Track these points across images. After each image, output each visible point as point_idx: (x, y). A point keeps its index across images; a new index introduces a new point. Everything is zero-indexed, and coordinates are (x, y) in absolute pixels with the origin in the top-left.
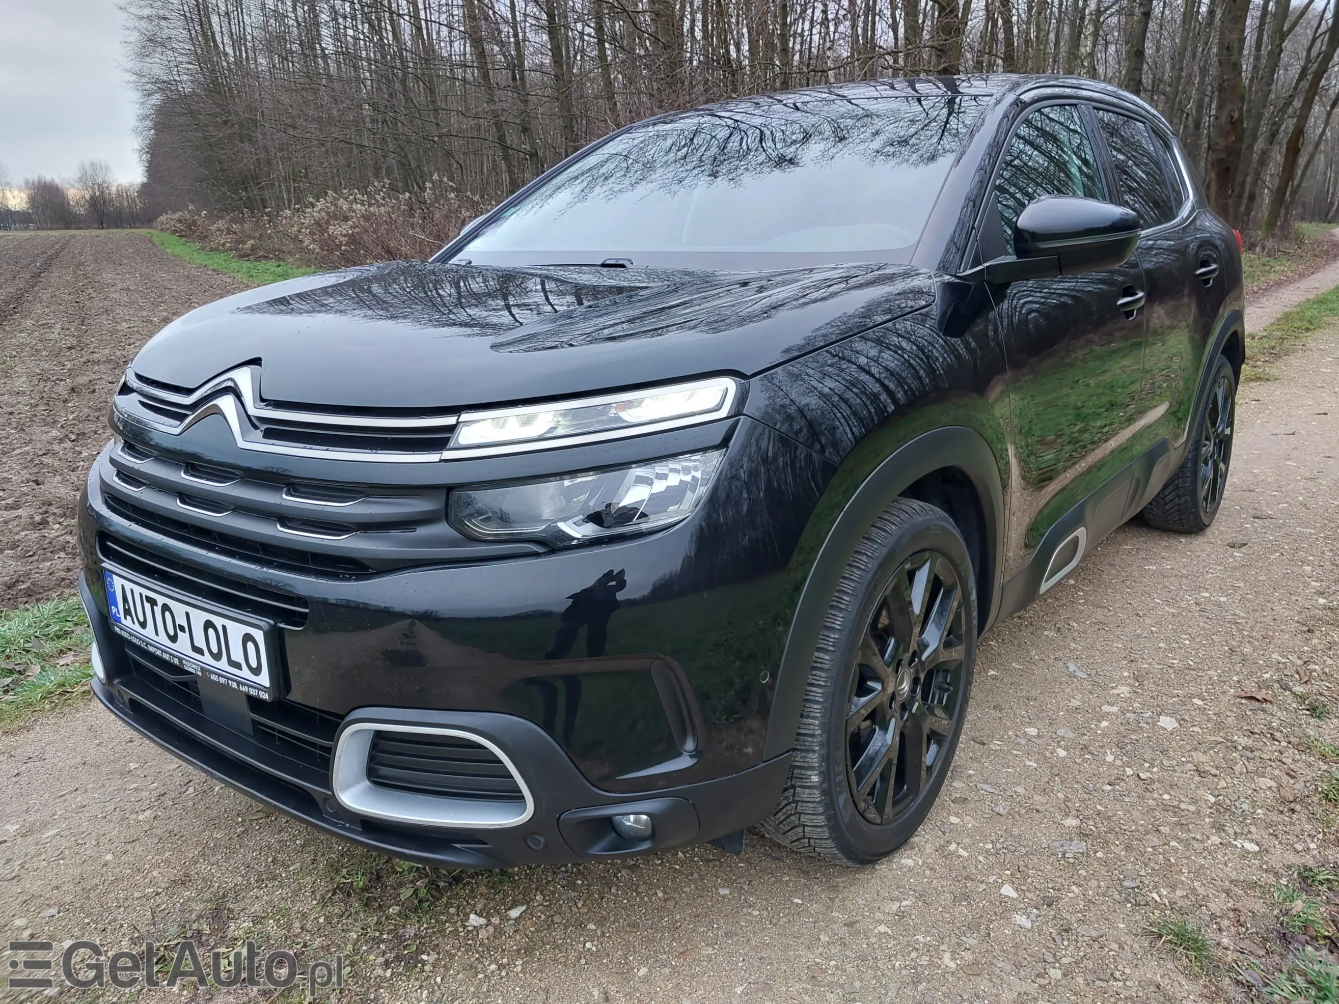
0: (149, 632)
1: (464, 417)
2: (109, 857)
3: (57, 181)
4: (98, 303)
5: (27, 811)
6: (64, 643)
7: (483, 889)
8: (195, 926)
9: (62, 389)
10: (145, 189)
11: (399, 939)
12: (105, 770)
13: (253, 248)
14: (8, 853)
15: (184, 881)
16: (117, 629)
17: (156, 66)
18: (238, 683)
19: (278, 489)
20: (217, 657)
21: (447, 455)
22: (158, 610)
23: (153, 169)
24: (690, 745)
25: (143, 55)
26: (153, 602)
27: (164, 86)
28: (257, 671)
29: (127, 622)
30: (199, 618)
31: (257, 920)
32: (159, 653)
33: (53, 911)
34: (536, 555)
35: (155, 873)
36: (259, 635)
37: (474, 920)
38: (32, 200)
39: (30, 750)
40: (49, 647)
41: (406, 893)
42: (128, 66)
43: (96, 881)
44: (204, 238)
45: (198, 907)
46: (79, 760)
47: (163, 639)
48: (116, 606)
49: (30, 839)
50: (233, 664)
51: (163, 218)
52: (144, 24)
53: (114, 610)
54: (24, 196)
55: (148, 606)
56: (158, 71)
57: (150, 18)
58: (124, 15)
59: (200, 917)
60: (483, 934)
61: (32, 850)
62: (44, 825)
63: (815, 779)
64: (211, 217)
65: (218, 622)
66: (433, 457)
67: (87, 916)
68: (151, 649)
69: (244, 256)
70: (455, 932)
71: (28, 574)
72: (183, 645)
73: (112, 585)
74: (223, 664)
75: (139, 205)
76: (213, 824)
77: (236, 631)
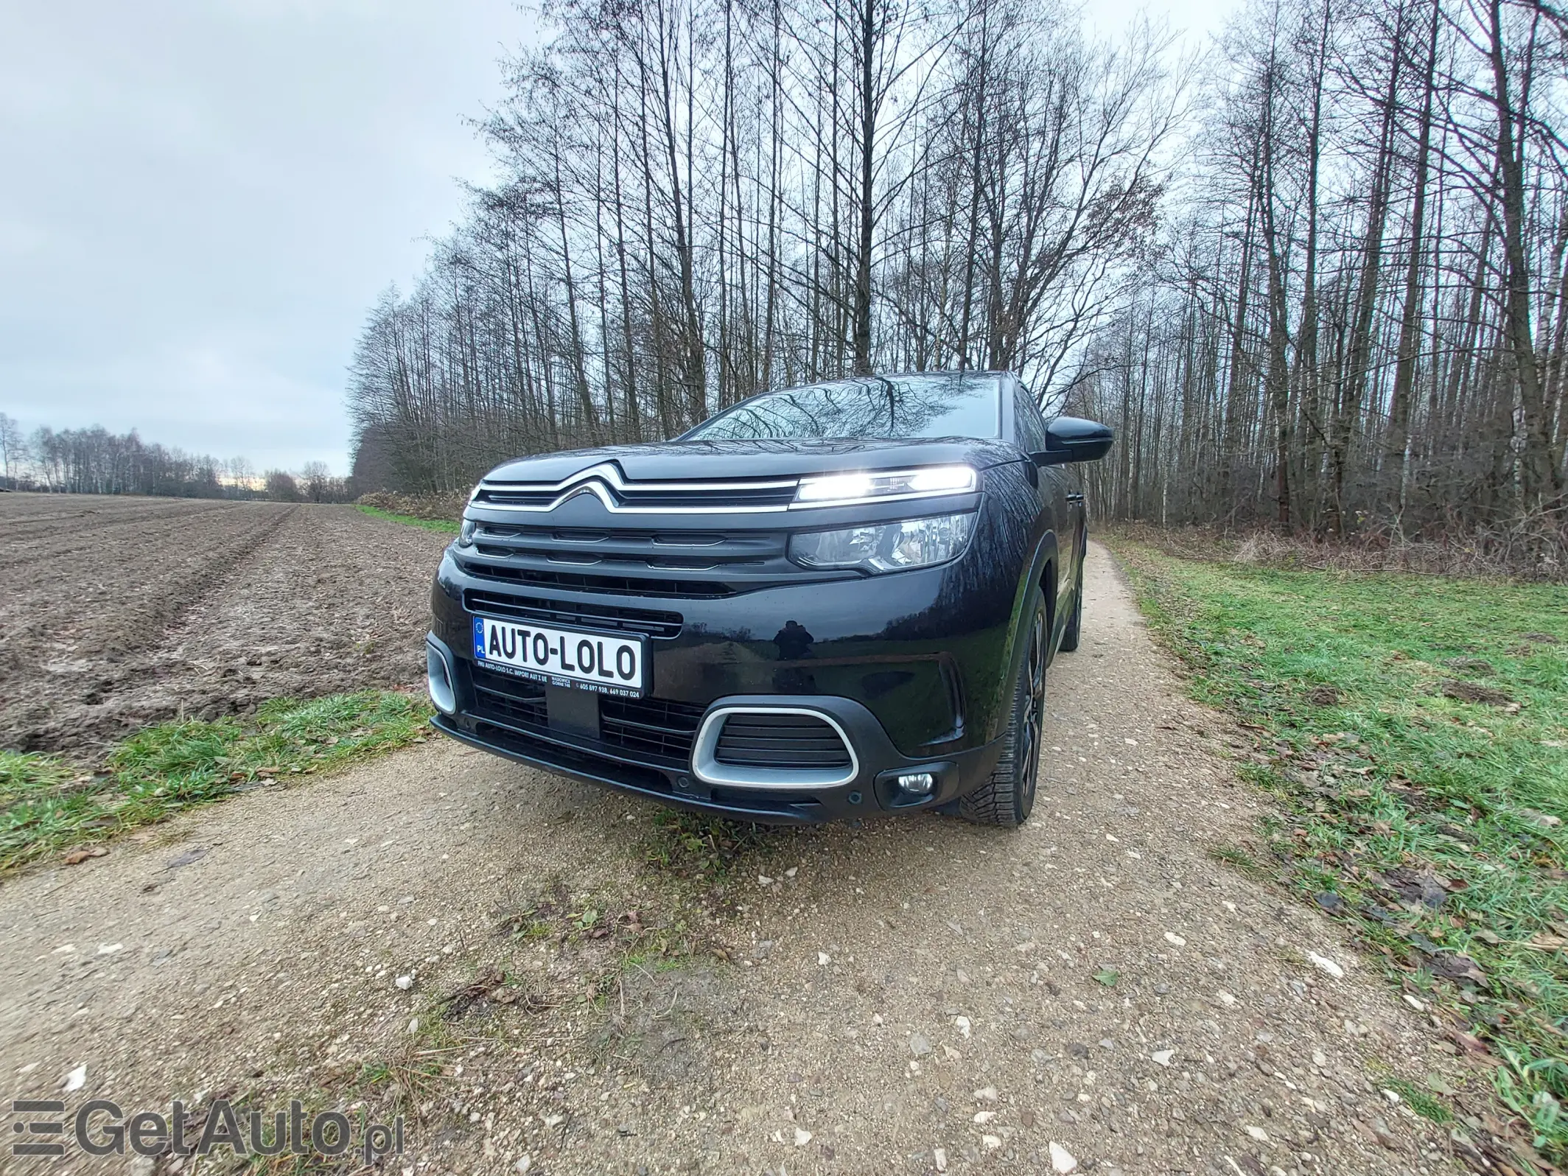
0: (517, 660)
1: (803, 481)
2: (445, 856)
3: (289, 473)
4: (325, 537)
5: (361, 829)
6: (355, 722)
7: (759, 858)
8: (542, 899)
9: (311, 581)
10: (349, 481)
11: (713, 897)
12: (420, 798)
13: (430, 512)
14: (354, 859)
15: (519, 869)
16: (481, 664)
17: (368, 405)
18: (609, 688)
19: (648, 541)
20: (587, 670)
21: (792, 506)
22: (530, 641)
23: (357, 468)
24: (959, 722)
25: (361, 397)
26: (525, 634)
27: (371, 416)
28: (628, 676)
29: (495, 656)
30: (573, 639)
31: (592, 892)
32: (526, 675)
33: (410, 898)
34: (860, 578)
35: (491, 865)
36: (636, 647)
37: (763, 880)
38: (269, 485)
39: (351, 787)
40: (342, 726)
41: (704, 864)
42: (349, 403)
43: (439, 874)
44: (392, 507)
45: (539, 886)
46: (395, 792)
47: (532, 663)
48: (483, 645)
49: (370, 849)
50: (602, 672)
51: (364, 496)
52: (363, 379)
53: (479, 648)
54: (264, 481)
55: (519, 639)
56: (369, 408)
57: (367, 376)
58: (350, 373)
59: (543, 893)
60: (775, 889)
61: (375, 856)
62: (380, 838)
63: (1011, 755)
64: (400, 495)
65: (594, 640)
66: (784, 508)
67: (443, 899)
68: (517, 673)
69: (424, 517)
70: (753, 888)
71: (312, 682)
72: (554, 665)
73: (481, 628)
74: (594, 675)
75: (345, 490)
76: (524, 828)
77: (611, 645)
